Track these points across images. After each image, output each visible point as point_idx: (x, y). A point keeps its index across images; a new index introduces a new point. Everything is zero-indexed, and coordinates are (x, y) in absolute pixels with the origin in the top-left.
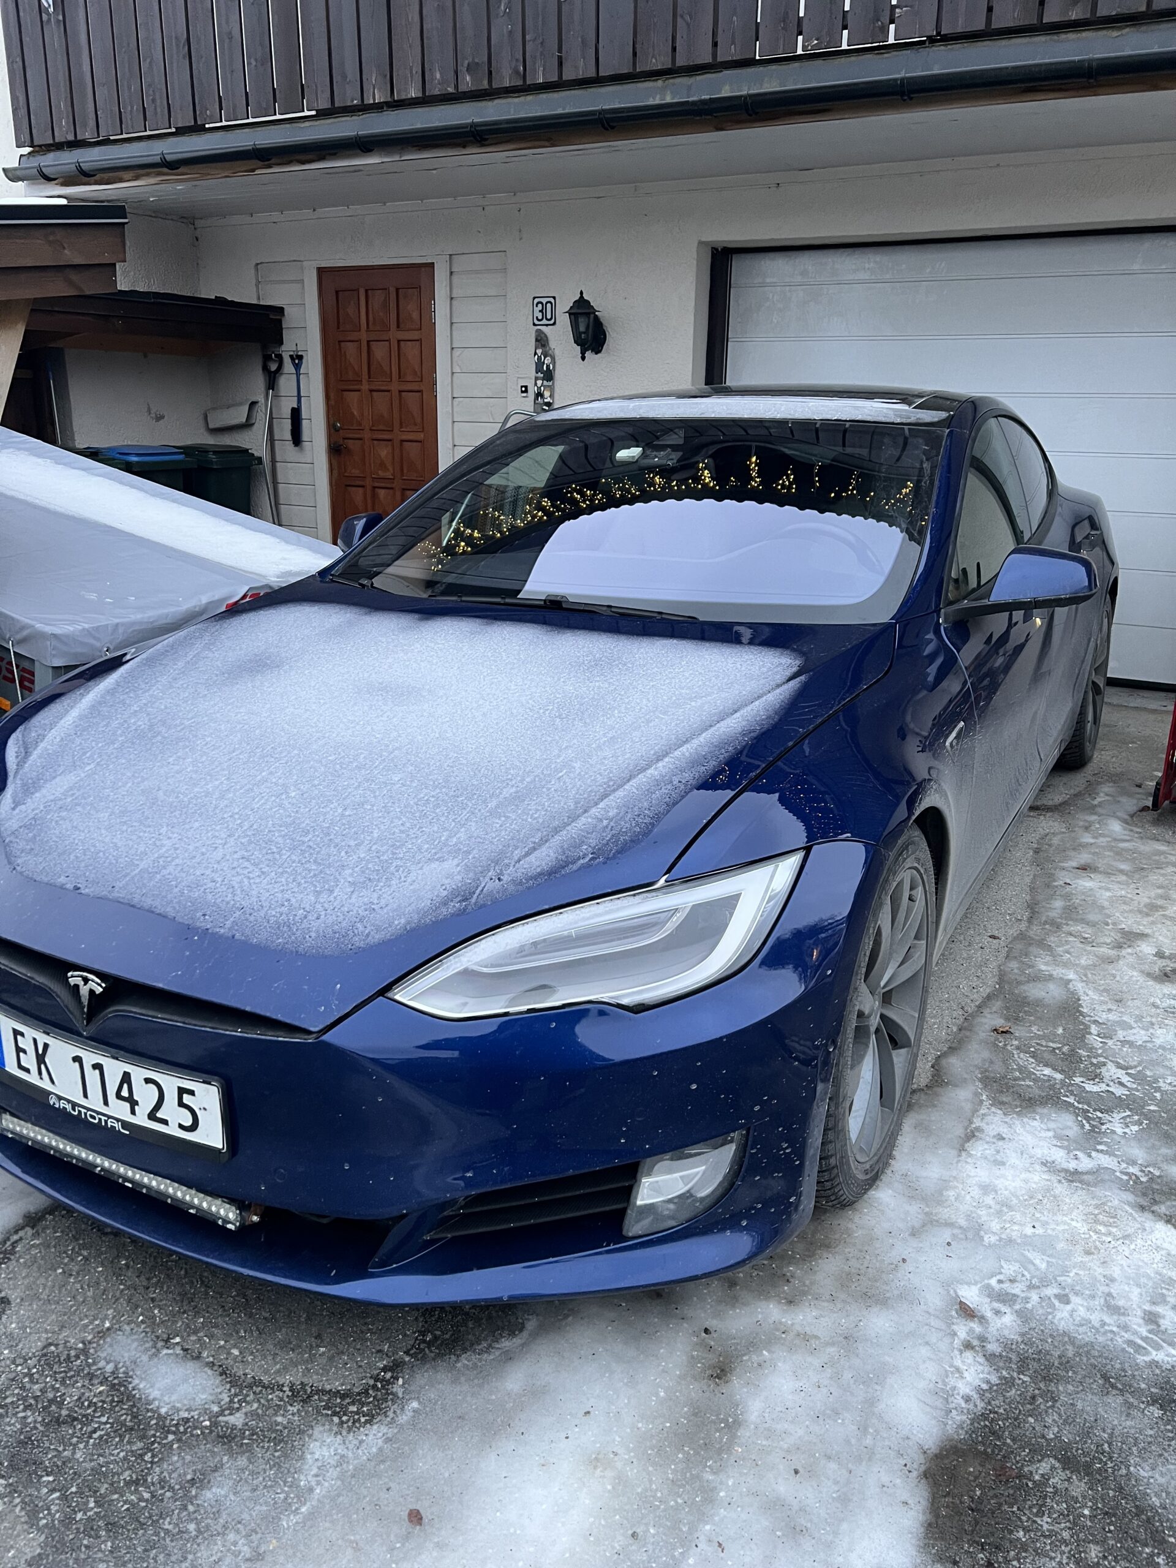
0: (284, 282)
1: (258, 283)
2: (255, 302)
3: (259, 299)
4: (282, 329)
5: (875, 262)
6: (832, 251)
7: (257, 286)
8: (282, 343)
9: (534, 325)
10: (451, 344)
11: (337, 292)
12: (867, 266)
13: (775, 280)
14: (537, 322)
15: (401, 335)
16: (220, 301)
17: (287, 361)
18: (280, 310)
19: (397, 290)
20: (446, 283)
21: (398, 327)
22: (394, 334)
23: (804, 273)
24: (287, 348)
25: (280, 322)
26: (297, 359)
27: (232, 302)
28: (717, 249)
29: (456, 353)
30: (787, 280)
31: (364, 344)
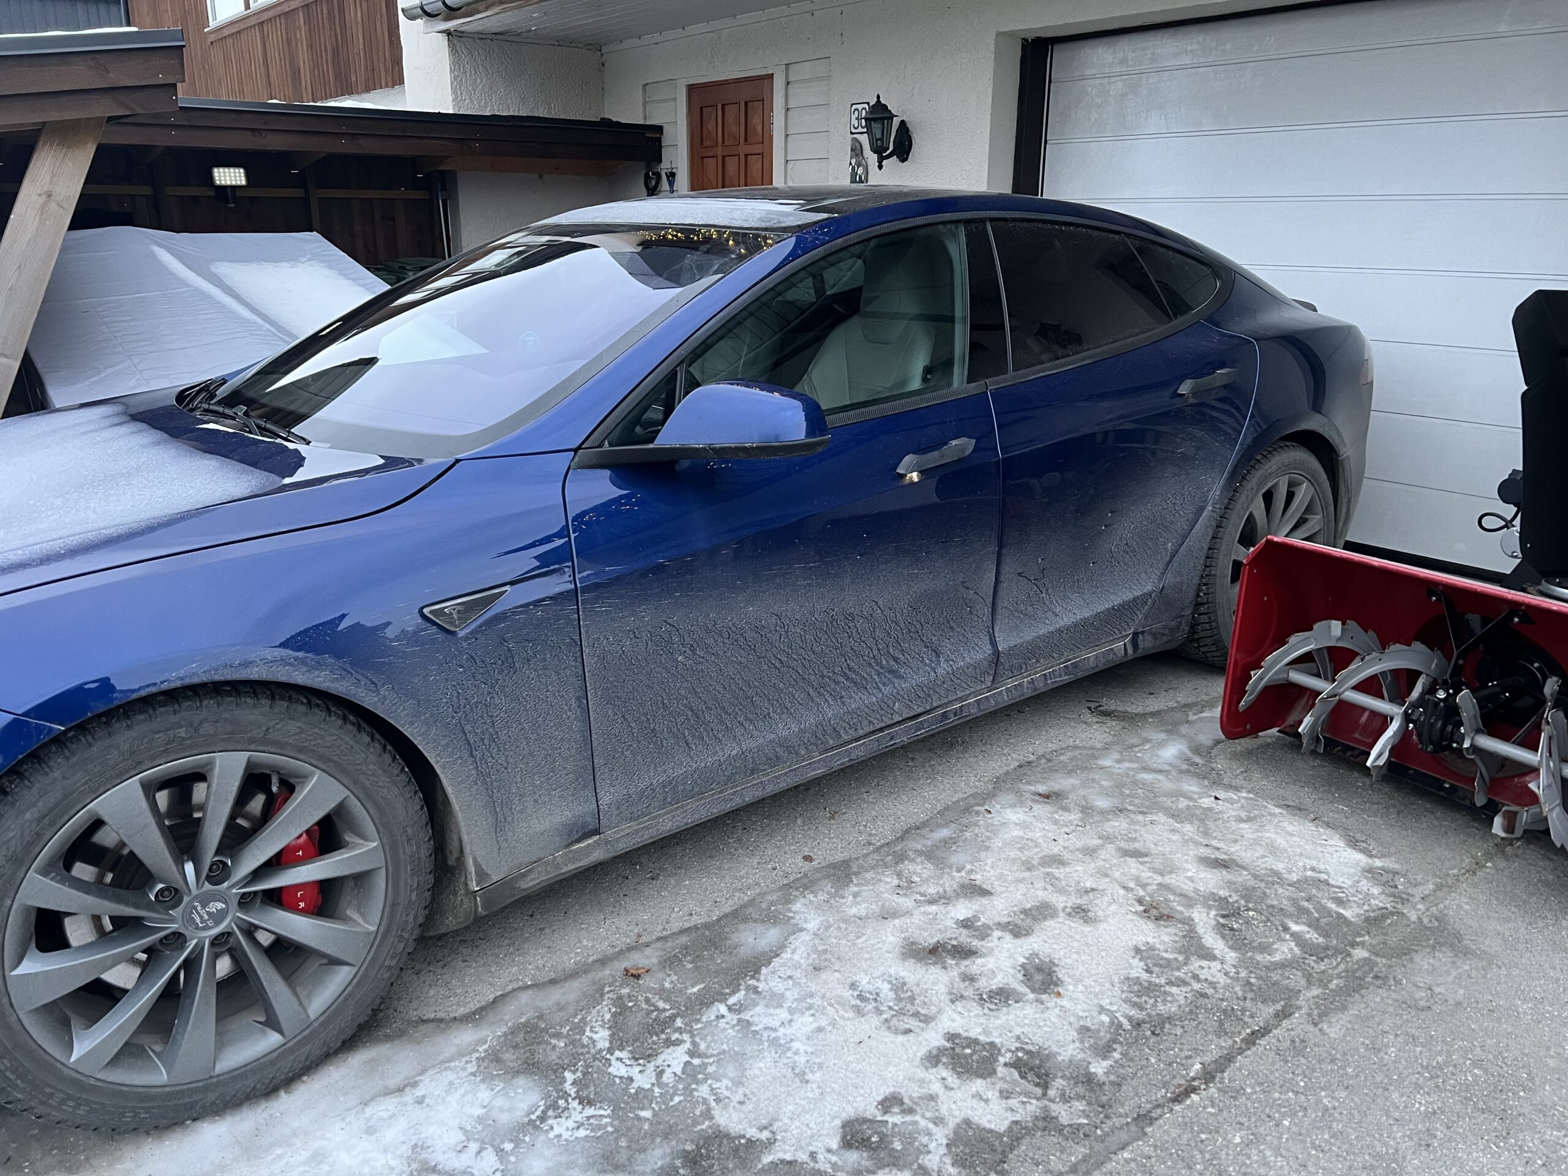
0: (664, 101)
1: (645, 103)
2: (641, 122)
3: (645, 118)
4: (661, 147)
5: (1198, 42)
6: (1152, 34)
7: (644, 105)
8: (660, 161)
9: (852, 133)
10: (786, 156)
11: (701, 109)
12: (1189, 48)
13: (1093, 71)
14: (854, 131)
15: (749, 149)
16: (606, 123)
17: (664, 177)
18: (659, 129)
19: (746, 103)
20: (782, 93)
21: (746, 140)
22: (743, 149)
23: (1124, 61)
24: (665, 166)
25: (659, 140)
26: (672, 176)
27: (618, 123)
28: (1027, 41)
29: (790, 165)
30: (1107, 70)
31: (720, 158)
